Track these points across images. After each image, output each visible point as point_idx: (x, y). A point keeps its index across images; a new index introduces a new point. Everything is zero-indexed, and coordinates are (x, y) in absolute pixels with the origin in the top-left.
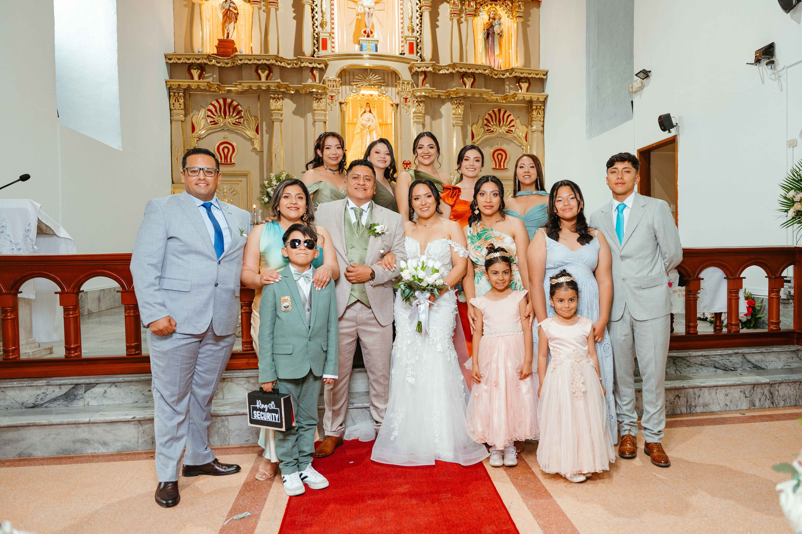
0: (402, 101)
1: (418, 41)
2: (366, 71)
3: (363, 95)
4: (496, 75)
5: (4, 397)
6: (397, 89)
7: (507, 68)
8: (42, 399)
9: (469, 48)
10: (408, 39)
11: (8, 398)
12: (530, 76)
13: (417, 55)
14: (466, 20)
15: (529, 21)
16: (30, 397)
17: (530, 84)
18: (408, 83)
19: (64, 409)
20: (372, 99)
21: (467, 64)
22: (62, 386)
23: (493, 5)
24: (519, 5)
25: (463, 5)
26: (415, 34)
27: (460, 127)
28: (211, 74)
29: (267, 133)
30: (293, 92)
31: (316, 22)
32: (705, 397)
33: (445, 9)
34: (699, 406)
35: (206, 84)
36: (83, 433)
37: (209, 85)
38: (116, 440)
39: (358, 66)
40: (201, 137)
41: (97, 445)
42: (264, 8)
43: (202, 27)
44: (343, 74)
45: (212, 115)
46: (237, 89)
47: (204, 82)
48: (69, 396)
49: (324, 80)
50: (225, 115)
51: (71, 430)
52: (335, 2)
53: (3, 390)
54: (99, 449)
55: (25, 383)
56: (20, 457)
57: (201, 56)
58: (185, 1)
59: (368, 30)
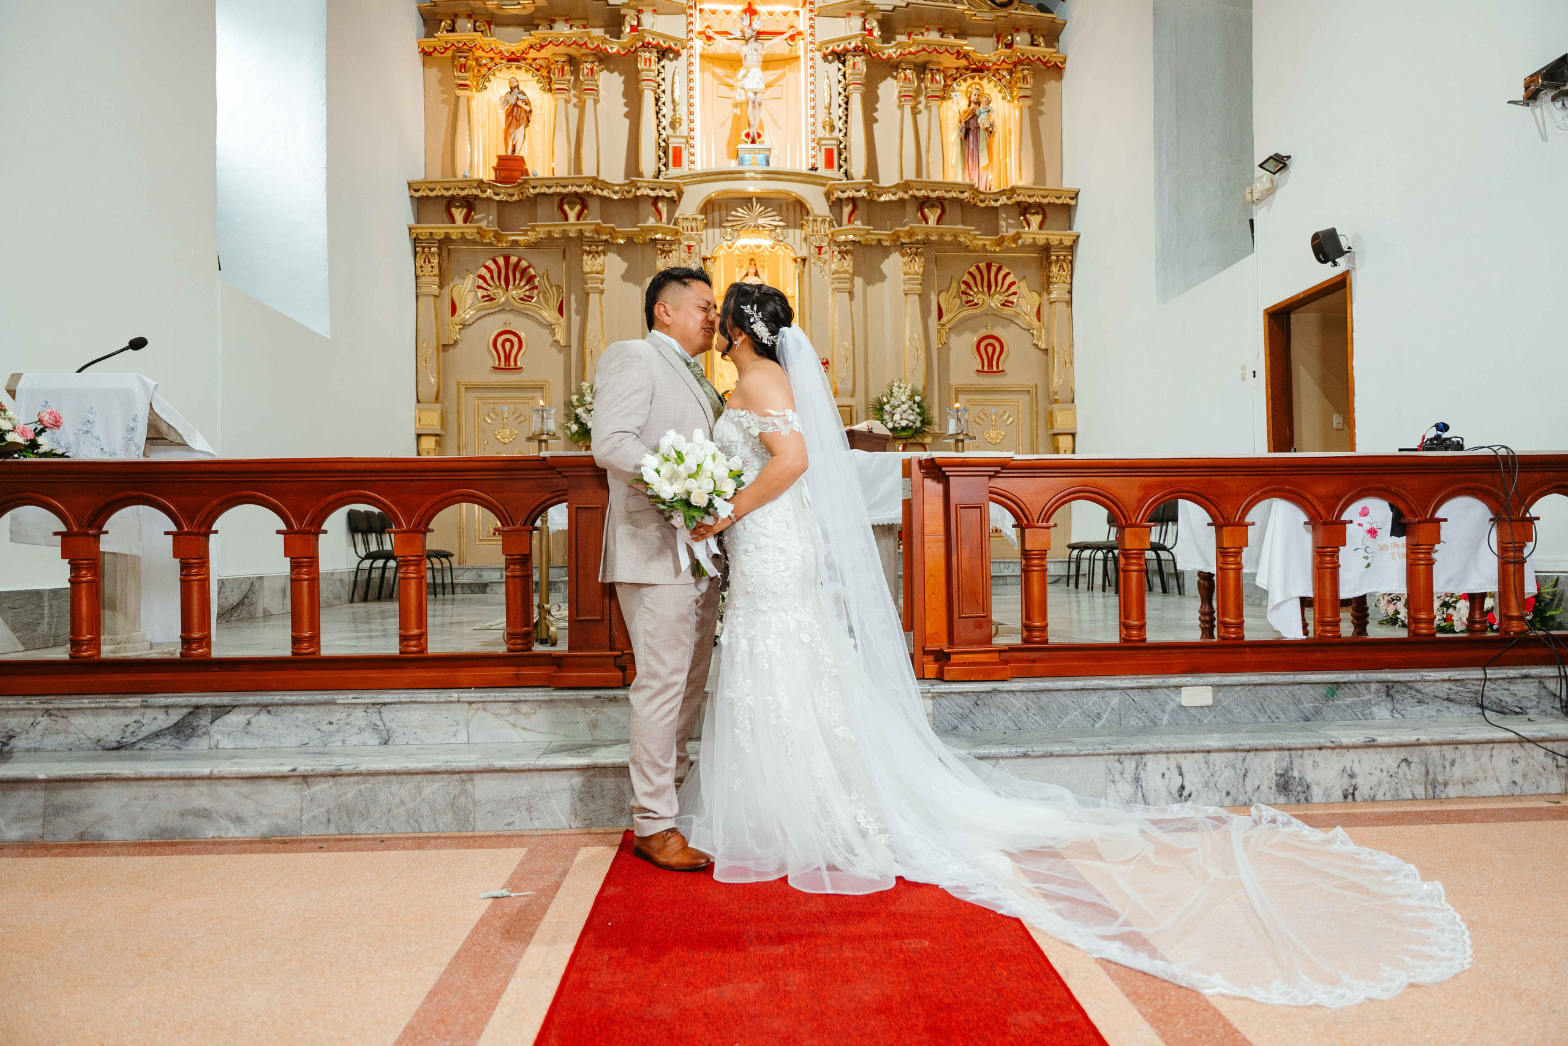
0: (812, 252)
1: (842, 146)
2: (746, 201)
3: (744, 247)
4: (983, 201)
5: (64, 727)
6: (803, 232)
7: (1002, 189)
8: (133, 732)
9: (933, 156)
10: (823, 142)
11: (72, 729)
12: (1045, 201)
13: (839, 170)
14: (927, 107)
15: (1043, 104)
16: (111, 729)
17: (1044, 216)
18: (824, 221)
19: (171, 752)
21: (930, 182)
22: (168, 711)
23: (977, 80)
24: (1024, 77)
25: (921, 80)
26: (836, 134)
27: (917, 297)
28: (484, 215)
29: (577, 314)
30: (622, 242)
31: (663, 120)
32: (1467, 763)
33: (889, 89)
34: (1454, 784)
35: (475, 230)
36: (199, 797)
37: (481, 232)
38: (260, 814)
39: (736, 192)
40: (467, 323)
41: (224, 822)
42: (574, 100)
43: (470, 136)
44: (709, 207)
45: (485, 286)
46: (527, 238)
47: (473, 227)
48: (183, 730)
49: (677, 219)
50: (507, 284)
51: (177, 791)
52: (697, 85)
53: (64, 713)
54: (228, 830)
55: (104, 701)
56: (81, 840)
57: (468, 182)
58: (443, 92)
59: (753, 131)
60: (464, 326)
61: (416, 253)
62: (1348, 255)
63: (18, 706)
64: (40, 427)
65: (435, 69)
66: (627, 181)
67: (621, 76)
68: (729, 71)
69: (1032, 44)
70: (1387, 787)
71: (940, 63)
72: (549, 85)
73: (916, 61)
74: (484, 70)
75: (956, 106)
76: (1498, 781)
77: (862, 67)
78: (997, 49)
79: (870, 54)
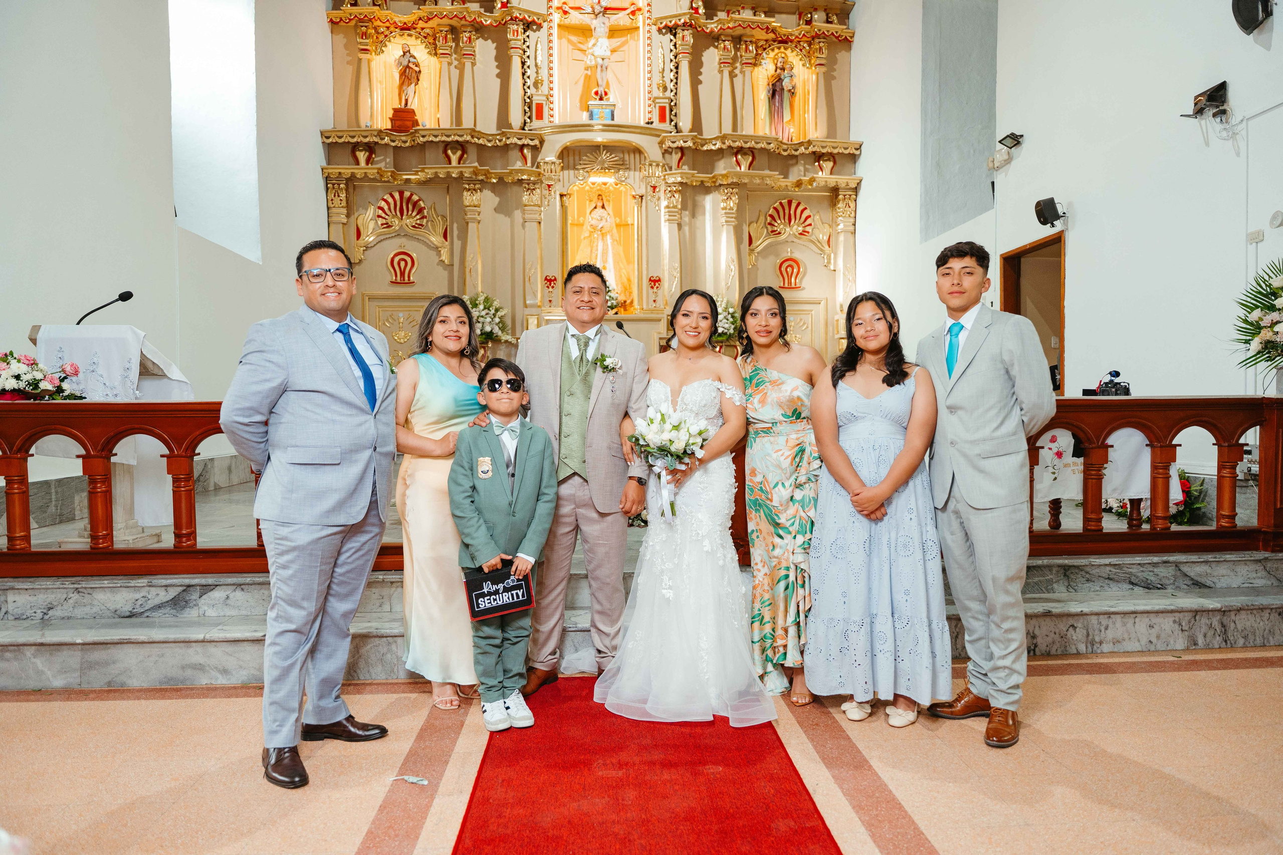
0: (648, 190)
1: (672, 104)
2: (596, 148)
3: (593, 184)
5: (90, 601)
6: (641, 174)
7: (801, 141)
8: (141, 605)
9: (746, 114)
10: (657, 101)
11: (95, 603)
12: (835, 151)
13: (670, 124)
14: (742, 72)
15: (835, 70)
16: (125, 603)
17: (835, 163)
18: (658, 165)
19: (171, 620)
20: (606, 188)
21: (743, 136)
22: (169, 588)
23: (782, 50)
24: (820, 48)
25: (737, 49)
26: (668, 93)
27: (732, 228)
28: (382, 157)
29: (459, 238)
30: (495, 181)
31: (528, 80)
32: (1117, 628)
33: (712, 57)
34: (1107, 643)
35: (376, 171)
36: (195, 655)
37: (380, 172)
38: (241, 667)
39: (587, 141)
40: (369, 246)
41: (214, 673)
42: (455, 63)
43: (371, 92)
44: (565, 153)
45: (383, 215)
46: (418, 177)
47: (374, 169)
48: (178, 603)
49: (539, 163)
50: (402, 214)
51: (178, 650)
52: (555, 52)
53: (90, 591)
54: (217, 679)
55: (120, 582)
56: (108, 686)
57: (370, 131)
58: (348, 55)
59: (601, 90)
60: (367, 248)
61: (327, 189)
62: (1063, 218)
63: (55, 586)
64: (63, 375)
65: (341, 36)
66: (499, 132)
67: (493, 43)
68: (581, 39)
69: (828, 22)
70: (1058, 645)
71: (753, 36)
72: (435, 50)
73: (733, 34)
74: (381, 37)
75: (766, 69)
76: (1139, 641)
77: (690, 39)
78: (799, 25)
79: (696, 28)
